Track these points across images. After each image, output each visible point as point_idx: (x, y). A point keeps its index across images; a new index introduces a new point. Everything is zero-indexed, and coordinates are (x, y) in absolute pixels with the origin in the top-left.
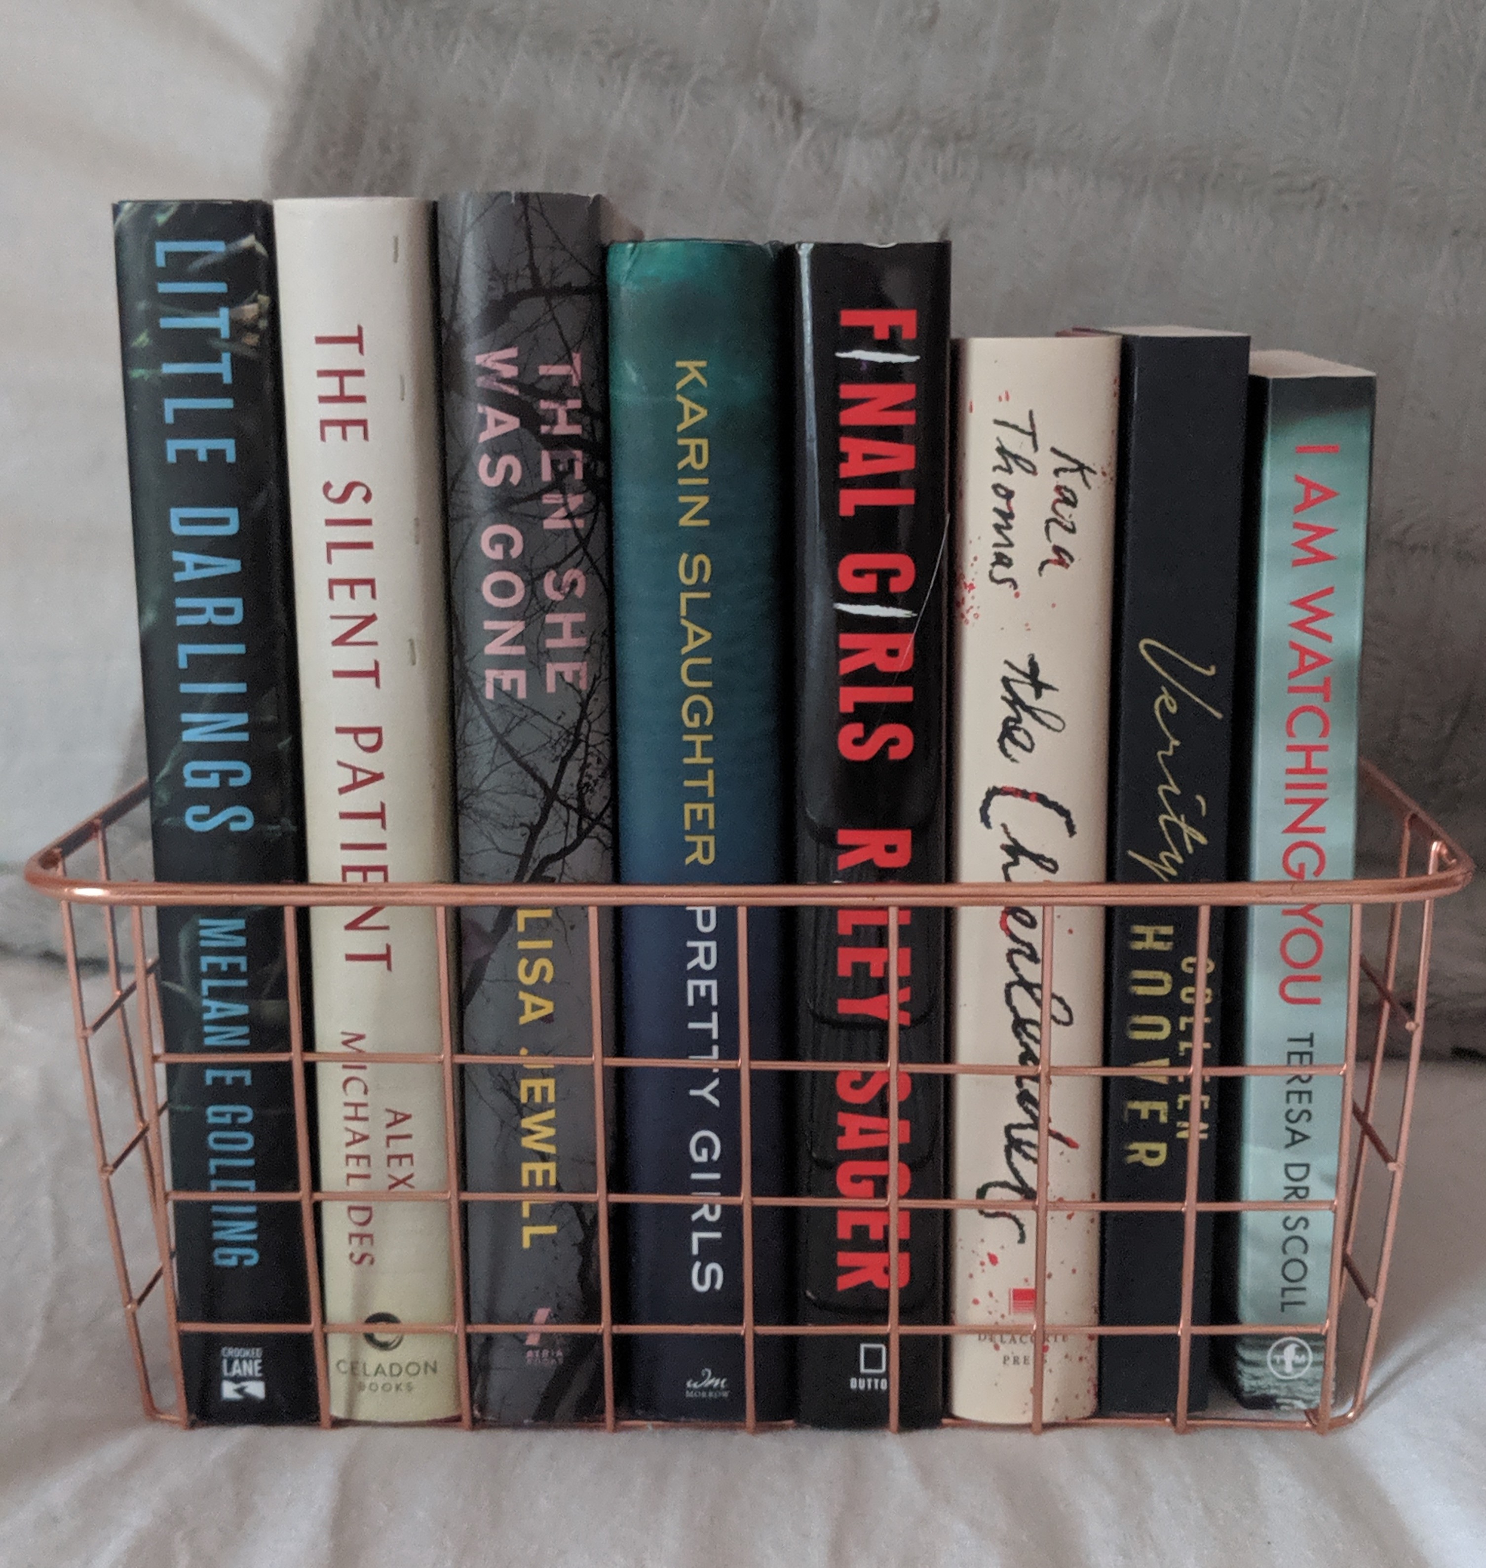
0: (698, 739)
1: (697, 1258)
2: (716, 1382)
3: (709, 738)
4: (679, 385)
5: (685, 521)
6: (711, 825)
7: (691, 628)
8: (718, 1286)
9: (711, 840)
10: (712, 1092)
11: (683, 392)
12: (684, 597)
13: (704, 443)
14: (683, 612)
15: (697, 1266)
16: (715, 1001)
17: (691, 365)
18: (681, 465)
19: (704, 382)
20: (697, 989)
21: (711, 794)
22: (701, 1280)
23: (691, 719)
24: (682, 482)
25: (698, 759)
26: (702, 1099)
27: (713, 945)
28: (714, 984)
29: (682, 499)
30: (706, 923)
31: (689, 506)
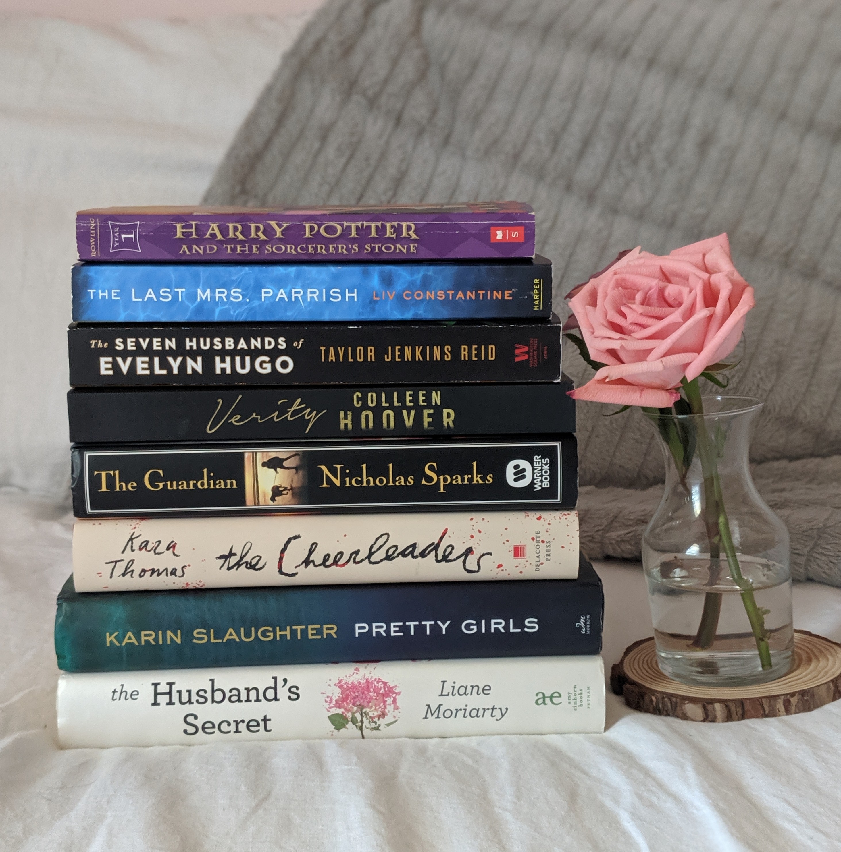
0: (278, 633)
1: (522, 629)
2: (582, 621)
3: (278, 628)
4: (117, 644)
5: (179, 641)
6: (319, 626)
7: (227, 637)
8: (536, 620)
9: (325, 627)
10: (444, 624)
11: (120, 642)
12: (213, 641)
13: (143, 633)
14: (220, 641)
15: (526, 630)
16: (401, 624)
17: (108, 640)
18: (153, 643)
19: (116, 634)
20: (395, 632)
21: (304, 627)
22: (533, 628)
23: (269, 636)
24: (161, 642)
25: (288, 633)
26: (446, 629)
27: (374, 625)
28: (392, 624)
29: (169, 642)
30: (364, 628)
31: (171, 639)
